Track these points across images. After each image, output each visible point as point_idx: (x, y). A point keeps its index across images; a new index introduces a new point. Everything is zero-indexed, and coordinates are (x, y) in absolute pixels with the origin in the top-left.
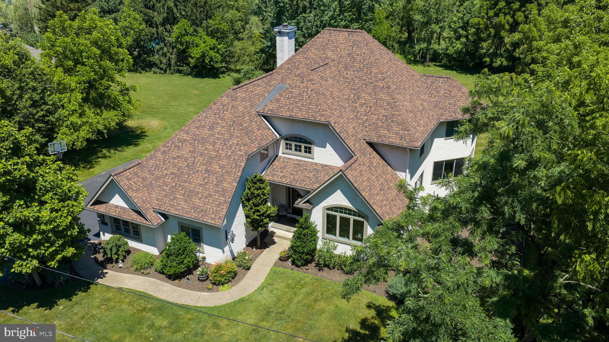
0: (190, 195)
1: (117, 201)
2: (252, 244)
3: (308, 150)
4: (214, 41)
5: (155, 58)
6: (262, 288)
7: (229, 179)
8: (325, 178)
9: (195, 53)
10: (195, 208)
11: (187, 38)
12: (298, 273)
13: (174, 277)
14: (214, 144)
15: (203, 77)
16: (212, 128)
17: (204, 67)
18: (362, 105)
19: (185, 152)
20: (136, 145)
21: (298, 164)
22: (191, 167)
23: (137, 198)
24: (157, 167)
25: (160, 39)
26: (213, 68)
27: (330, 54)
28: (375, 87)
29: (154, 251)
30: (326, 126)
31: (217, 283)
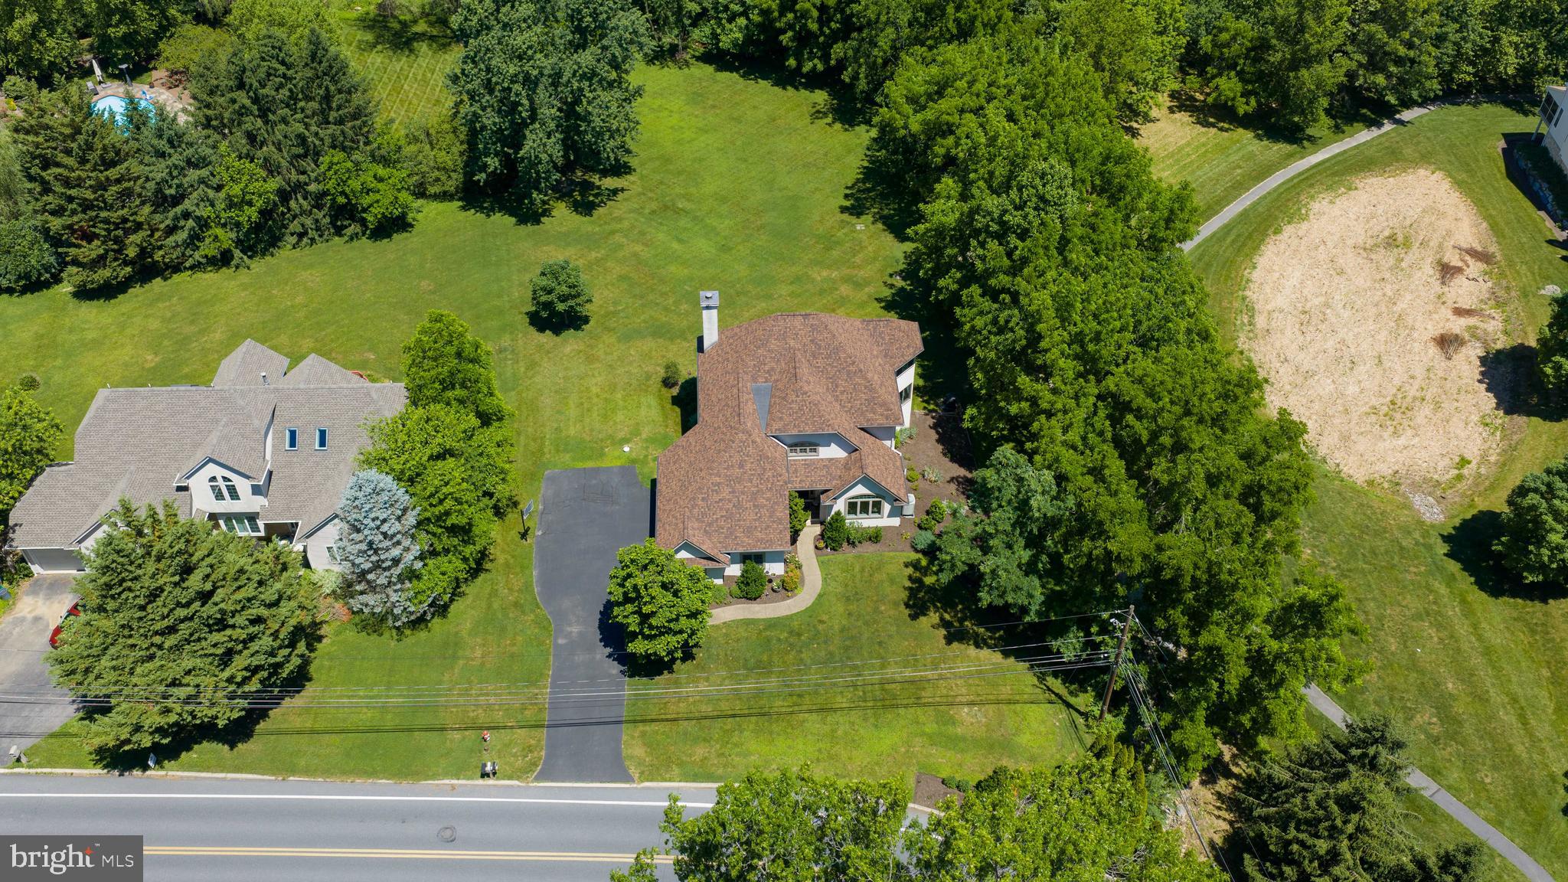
0: (749, 531)
3: (815, 451)
4: (393, 171)
6: (824, 580)
7: (780, 508)
9: (376, 207)
10: (761, 540)
11: (352, 185)
12: (839, 556)
13: (757, 597)
14: (751, 481)
15: (389, 236)
16: (741, 466)
18: (842, 393)
21: (807, 465)
24: (704, 514)
27: (792, 343)
28: (849, 372)
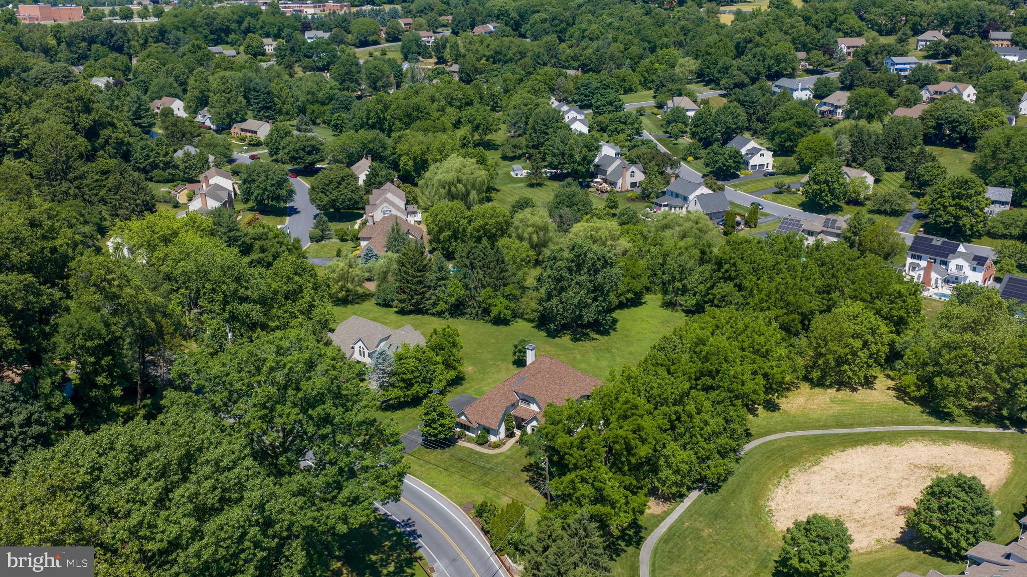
0: (487, 418)
1: (463, 417)
2: (507, 436)
3: (528, 405)
4: (507, 302)
5: (468, 310)
6: (508, 450)
7: (500, 413)
8: (532, 415)
9: (495, 312)
10: (488, 422)
11: (490, 301)
12: (520, 447)
13: (481, 444)
14: (496, 401)
15: (498, 325)
16: (496, 395)
17: (500, 318)
18: (550, 389)
19: (486, 403)
20: (461, 384)
21: (525, 409)
22: (488, 408)
23: (470, 417)
24: (477, 407)
25: (473, 297)
26: (505, 319)
27: (542, 366)
28: (555, 382)
29: (474, 436)
30: (533, 398)
31: (494, 448)
